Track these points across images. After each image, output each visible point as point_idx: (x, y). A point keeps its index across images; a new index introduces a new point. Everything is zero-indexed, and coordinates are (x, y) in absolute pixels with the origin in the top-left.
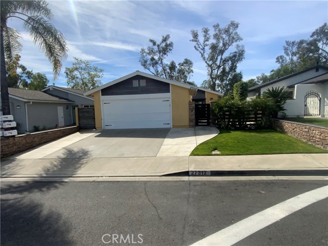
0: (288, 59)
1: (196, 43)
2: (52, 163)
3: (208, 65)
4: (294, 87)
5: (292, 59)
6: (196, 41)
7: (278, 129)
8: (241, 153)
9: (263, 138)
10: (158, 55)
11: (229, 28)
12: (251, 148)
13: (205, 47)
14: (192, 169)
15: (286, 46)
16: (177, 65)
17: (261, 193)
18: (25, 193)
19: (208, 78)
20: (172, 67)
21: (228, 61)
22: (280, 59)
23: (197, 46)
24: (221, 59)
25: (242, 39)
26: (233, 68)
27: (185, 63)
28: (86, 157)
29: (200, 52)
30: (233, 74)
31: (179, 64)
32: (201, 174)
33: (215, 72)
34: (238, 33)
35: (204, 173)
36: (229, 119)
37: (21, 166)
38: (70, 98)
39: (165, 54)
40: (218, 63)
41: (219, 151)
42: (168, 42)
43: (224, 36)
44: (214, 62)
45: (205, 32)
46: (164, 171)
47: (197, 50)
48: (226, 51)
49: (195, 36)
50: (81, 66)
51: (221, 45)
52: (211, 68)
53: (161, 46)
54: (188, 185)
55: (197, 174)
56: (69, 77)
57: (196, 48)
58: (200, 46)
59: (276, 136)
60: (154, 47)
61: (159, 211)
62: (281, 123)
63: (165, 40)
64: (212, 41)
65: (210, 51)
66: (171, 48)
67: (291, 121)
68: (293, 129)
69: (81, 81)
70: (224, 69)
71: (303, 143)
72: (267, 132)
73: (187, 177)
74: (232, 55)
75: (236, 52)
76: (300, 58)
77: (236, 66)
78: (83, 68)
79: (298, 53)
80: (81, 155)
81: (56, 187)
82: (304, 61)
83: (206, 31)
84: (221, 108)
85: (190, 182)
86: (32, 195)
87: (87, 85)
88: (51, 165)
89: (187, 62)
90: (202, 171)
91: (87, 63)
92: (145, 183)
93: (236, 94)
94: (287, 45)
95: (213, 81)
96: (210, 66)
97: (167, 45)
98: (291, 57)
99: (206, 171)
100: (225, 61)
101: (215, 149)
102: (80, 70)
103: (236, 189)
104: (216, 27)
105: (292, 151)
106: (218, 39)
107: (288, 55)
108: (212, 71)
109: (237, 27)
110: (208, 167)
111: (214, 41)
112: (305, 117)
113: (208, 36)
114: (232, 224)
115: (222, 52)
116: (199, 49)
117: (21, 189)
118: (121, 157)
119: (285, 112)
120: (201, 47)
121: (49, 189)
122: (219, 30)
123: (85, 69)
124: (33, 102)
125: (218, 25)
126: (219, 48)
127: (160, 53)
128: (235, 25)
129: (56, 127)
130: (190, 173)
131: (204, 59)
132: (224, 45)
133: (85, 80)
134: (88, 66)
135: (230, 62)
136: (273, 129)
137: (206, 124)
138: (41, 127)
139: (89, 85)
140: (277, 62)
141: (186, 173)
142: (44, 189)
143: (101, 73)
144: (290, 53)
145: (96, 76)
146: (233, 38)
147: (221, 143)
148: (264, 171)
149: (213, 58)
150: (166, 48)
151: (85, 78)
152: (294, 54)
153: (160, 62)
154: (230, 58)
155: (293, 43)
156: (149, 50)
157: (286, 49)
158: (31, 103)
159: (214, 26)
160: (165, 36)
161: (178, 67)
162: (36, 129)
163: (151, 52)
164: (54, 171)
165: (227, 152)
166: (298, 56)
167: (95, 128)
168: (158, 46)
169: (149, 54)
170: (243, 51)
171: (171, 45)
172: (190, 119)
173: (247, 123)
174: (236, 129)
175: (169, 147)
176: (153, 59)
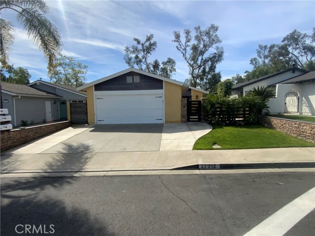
0: (260, 61)
1: (178, 43)
2: (54, 158)
3: (190, 64)
4: (275, 86)
5: (264, 62)
6: (178, 42)
7: (266, 125)
8: (241, 147)
9: (255, 133)
10: (143, 53)
11: (209, 30)
12: (249, 142)
13: (187, 48)
14: (200, 162)
15: (259, 50)
16: (160, 64)
17: (280, 185)
18: (37, 189)
19: (189, 77)
20: (156, 66)
21: (208, 61)
22: (253, 61)
23: (179, 46)
24: (202, 59)
25: (221, 42)
26: (212, 68)
27: (168, 62)
28: (88, 152)
29: (182, 53)
30: (212, 74)
31: (163, 63)
32: (211, 167)
33: (196, 71)
34: (218, 36)
35: (213, 167)
36: (219, 115)
37: (20, 161)
38: (58, 93)
39: (149, 53)
40: (199, 62)
41: (219, 145)
42: (152, 42)
43: (205, 38)
44: (195, 62)
45: (186, 33)
46: (173, 165)
47: (179, 50)
48: (206, 52)
49: (178, 37)
50: (65, 61)
51: (202, 46)
52: (193, 67)
53: (145, 45)
54: (204, 179)
55: (207, 167)
56: (52, 72)
57: (178, 48)
58: (182, 46)
59: (266, 131)
60: (138, 45)
61: (189, 204)
62: (269, 120)
63: (149, 39)
64: (193, 42)
65: (192, 51)
66: (155, 47)
67: (280, 117)
68: (282, 125)
69: (65, 77)
70: (204, 69)
71: (294, 137)
72: (257, 128)
73: (198, 171)
74: (212, 56)
75: (215, 53)
76: (271, 60)
77: (215, 67)
78: (67, 64)
79: (270, 56)
80: (83, 149)
81: (69, 183)
82: (275, 64)
83: (188, 33)
84: (213, 105)
85: (204, 176)
86: (45, 191)
87: (70, 81)
88: (54, 160)
89: (170, 62)
90: (212, 165)
91: (71, 59)
92: (160, 176)
93: (220, 92)
94: (260, 48)
95: (194, 80)
96: (191, 66)
97: (151, 45)
98: (263, 59)
99: (215, 165)
100: (206, 61)
101: (215, 144)
102: (64, 66)
103: (254, 181)
104: (197, 29)
105: (287, 145)
106: (199, 40)
107: (261, 57)
108: (193, 70)
109: (217, 30)
110: (216, 161)
111: (196, 43)
112: (285, 114)
113: (189, 37)
114: (270, 215)
115: (202, 53)
116: (181, 49)
117: (30, 184)
118: (123, 151)
119: (269, 109)
120: (183, 48)
121: (61, 185)
122: (201, 32)
123: (69, 65)
124: (21, 97)
125: (199, 28)
126: (199, 49)
127: (144, 51)
128: (214, 28)
129: (44, 122)
130: (200, 167)
131: (186, 59)
132: (205, 46)
133: (68, 76)
134: (72, 62)
135: (210, 63)
136: (262, 125)
137: (197, 120)
138: (29, 122)
139: (73, 81)
140: (250, 64)
141: (196, 167)
142: (56, 185)
143: (85, 70)
144: (262, 56)
145: (79, 72)
146: (213, 40)
147: (219, 137)
148: (270, 163)
149: (194, 59)
150: (149, 48)
151: (69, 74)
152: (266, 57)
153: (144, 60)
154: (210, 59)
155: (265, 47)
156: (133, 48)
157: (259, 52)
158: (20, 97)
159: (195, 28)
160: (149, 36)
161: (162, 66)
162: (24, 124)
163: (135, 50)
164: (58, 166)
165: (228, 147)
166: (269, 58)
167: (88, 124)
168: (143, 45)
169: (133, 52)
170: (222, 52)
171: (154, 44)
172: (182, 115)
173: (237, 119)
174: (227, 125)
175: (169, 141)
176: (137, 57)
